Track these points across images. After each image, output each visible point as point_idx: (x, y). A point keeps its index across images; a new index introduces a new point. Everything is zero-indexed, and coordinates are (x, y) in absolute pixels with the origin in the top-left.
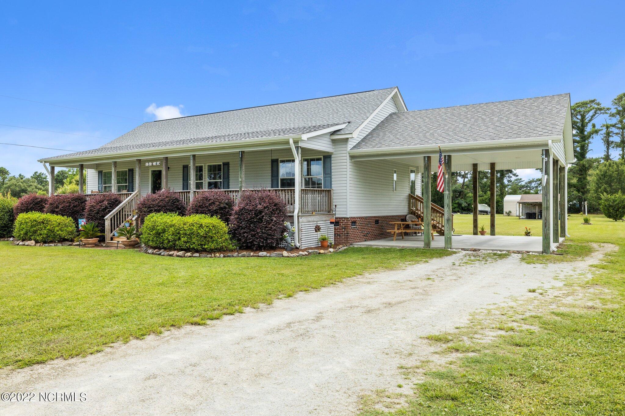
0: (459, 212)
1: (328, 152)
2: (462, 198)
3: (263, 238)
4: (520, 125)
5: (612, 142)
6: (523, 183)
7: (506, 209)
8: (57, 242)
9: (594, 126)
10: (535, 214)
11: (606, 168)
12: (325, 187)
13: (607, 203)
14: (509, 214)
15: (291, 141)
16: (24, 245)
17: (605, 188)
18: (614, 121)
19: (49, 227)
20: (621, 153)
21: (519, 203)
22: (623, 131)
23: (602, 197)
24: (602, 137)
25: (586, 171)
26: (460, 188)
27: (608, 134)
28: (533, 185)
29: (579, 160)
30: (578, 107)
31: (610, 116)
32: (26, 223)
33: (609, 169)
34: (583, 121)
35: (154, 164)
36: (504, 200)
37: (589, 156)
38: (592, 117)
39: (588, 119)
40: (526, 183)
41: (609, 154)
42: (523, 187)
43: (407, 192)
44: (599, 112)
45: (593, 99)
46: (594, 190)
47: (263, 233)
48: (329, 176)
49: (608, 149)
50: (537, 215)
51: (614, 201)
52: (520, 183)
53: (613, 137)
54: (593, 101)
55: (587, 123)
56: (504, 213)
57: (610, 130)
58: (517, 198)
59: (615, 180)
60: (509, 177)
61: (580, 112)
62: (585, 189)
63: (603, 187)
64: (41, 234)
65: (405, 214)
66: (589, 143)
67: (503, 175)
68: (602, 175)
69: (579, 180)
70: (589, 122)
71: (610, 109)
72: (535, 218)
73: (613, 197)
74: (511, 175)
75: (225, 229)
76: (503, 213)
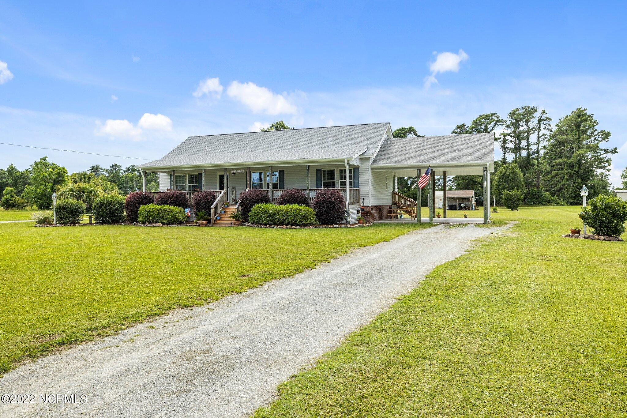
1: (357, 166)
3: (335, 217)
4: (470, 153)
5: (508, 148)
8: (177, 224)
10: (455, 206)
11: (505, 170)
12: (354, 187)
13: (507, 197)
15: (346, 161)
16: (153, 226)
17: (504, 186)
18: (509, 131)
19: (171, 214)
20: (514, 157)
22: (516, 139)
23: (504, 192)
24: (500, 144)
27: (505, 141)
30: (482, 119)
31: (506, 127)
32: (153, 211)
33: (507, 171)
34: (486, 130)
35: (239, 171)
38: (493, 127)
39: (490, 129)
41: (506, 157)
43: (391, 190)
44: (498, 124)
45: (493, 113)
46: (496, 187)
47: (335, 214)
48: (358, 180)
49: (505, 153)
50: (457, 207)
51: (512, 196)
53: (508, 144)
54: (494, 114)
55: (489, 132)
57: (506, 138)
59: (512, 180)
61: (484, 123)
64: (166, 219)
65: (391, 204)
68: (502, 176)
71: (507, 121)
72: (456, 209)
73: (511, 193)
75: (313, 212)
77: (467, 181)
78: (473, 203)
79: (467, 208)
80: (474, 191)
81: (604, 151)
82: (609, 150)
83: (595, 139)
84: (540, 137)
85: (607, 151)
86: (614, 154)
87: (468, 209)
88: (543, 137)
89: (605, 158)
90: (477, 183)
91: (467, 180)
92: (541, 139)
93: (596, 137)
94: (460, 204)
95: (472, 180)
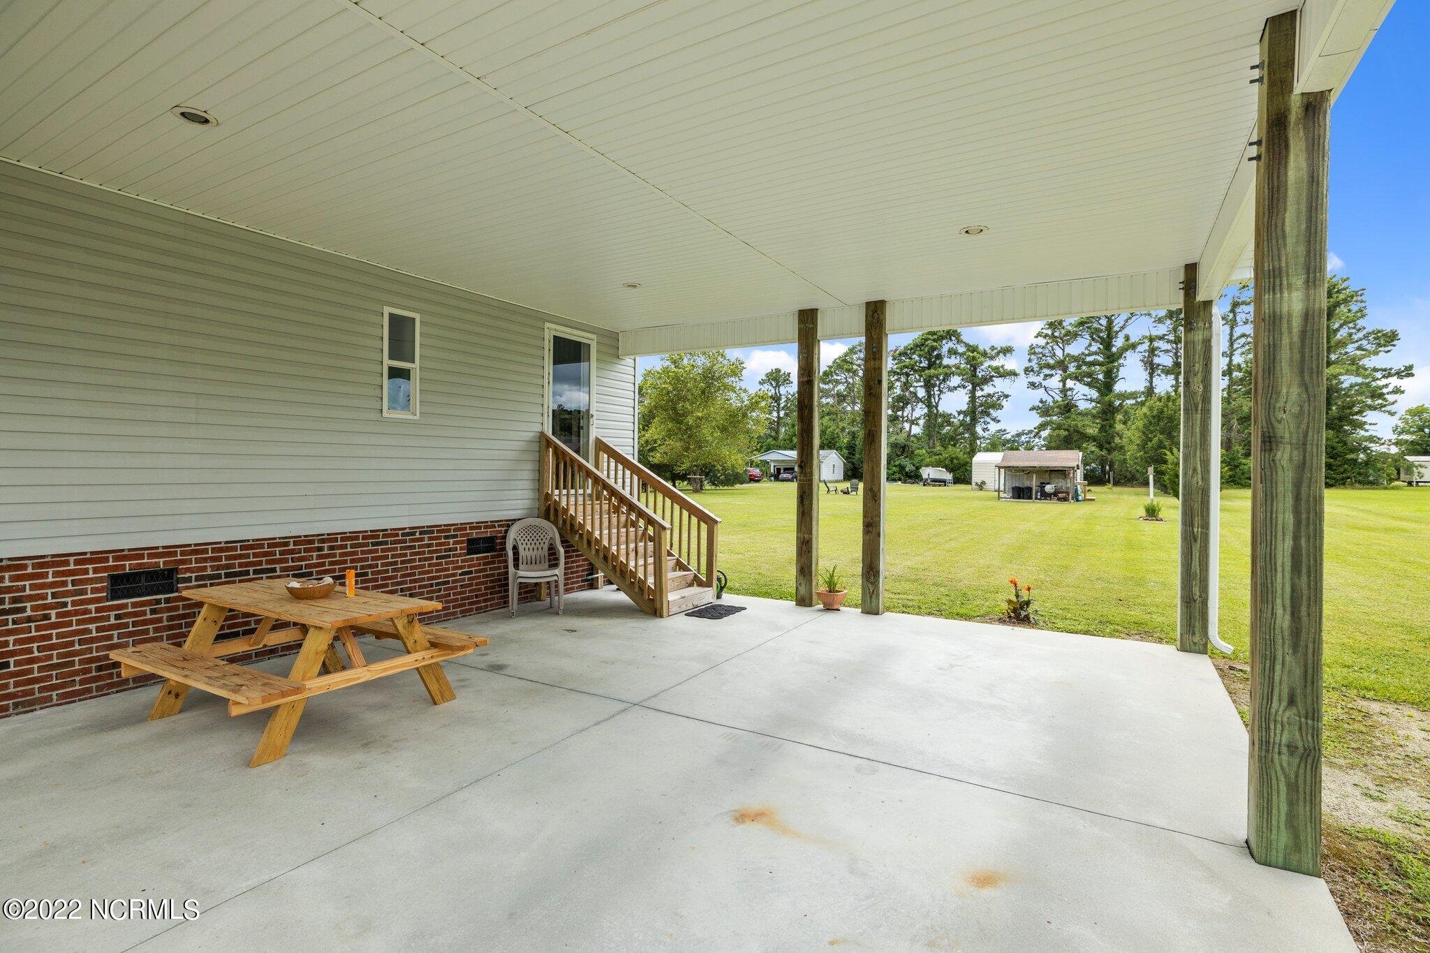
0: (900, 479)
2: (907, 457)
5: (1159, 365)
6: (1008, 436)
7: (976, 477)
9: (1127, 338)
10: (1030, 489)
14: (981, 486)
17: (1161, 441)
18: (1163, 329)
20: (1174, 383)
21: (1000, 468)
22: (1176, 346)
23: (1169, 456)
24: (1142, 357)
25: (1114, 413)
26: (904, 441)
27: (1152, 351)
28: (1023, 438)
29: (1102, 394)
31: (1154, 322)
33: (1167, 406)
34: (1110, 329)
36: (973, 462)
37: (1119, 387)
38: (1127, 321)
39: (1119, 325)
40: (1013, 437)
41: (1154, 385)
42: (1008, 441)
46: (1138, 445)
49: (1151, 377)
50: (1034, 492)
52: (1004, 436)
53: (1159, 357)
55: (1117, 332)
56: (973, 484)
57: (1156, 344)
58: (997, 457)
60: (984, 422)
62: (1113, 445)
63: (1155, 440)
66: (1120, 365)
67: (974, 419)
68: (1154, 417)
69: (1102, 429)
70: (1120, 331)
72: (1030, 498)
74: (988, 419)
76: (971, 484)
77: (1066, 433)
78: (1080, 484)
79: (1060, 495)
80: (1081, 454)
81: (1380, 372)
82: (1393, 371)
83: (1359, 348)
84: (1235, 340)
85: (1388, 373)
86: (1405, 379)
87: (1065, 499)
88: (1243, 340)
89: (1386, 386)
90: (1089, 438)
91: (1068, 430)
92: (1235, 346)
93: (1360, 343)
94: (1042, 486)
95: (1078, 432)
